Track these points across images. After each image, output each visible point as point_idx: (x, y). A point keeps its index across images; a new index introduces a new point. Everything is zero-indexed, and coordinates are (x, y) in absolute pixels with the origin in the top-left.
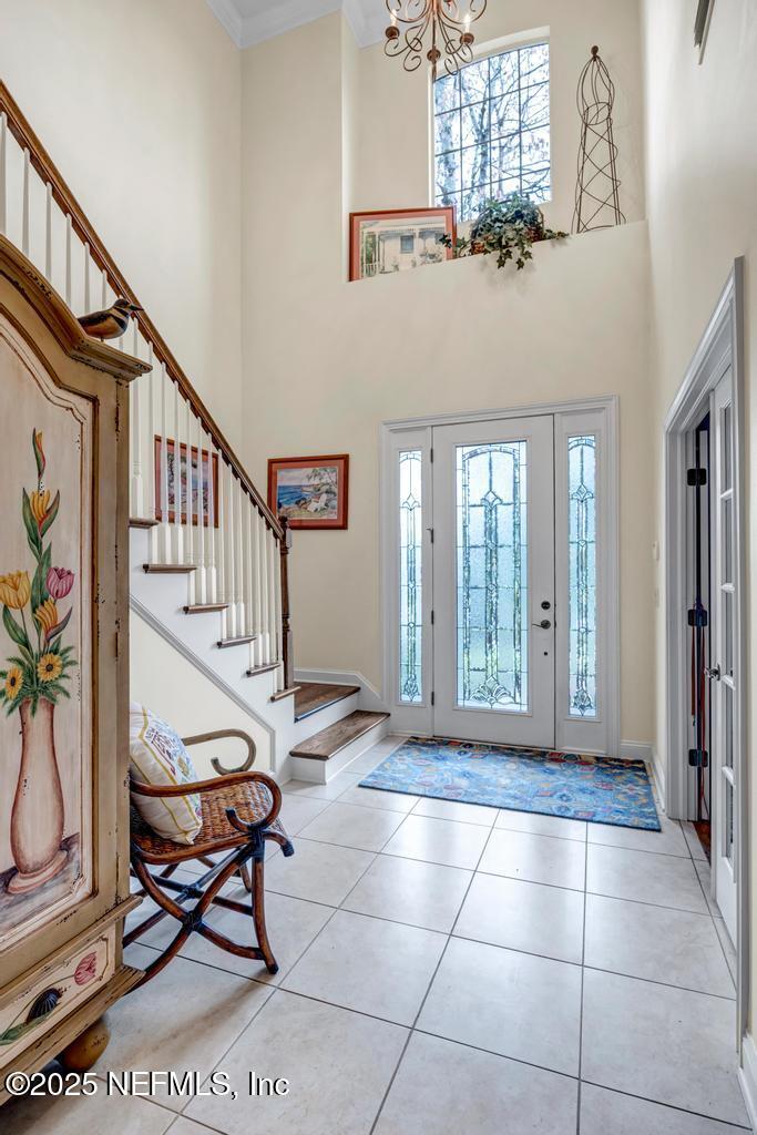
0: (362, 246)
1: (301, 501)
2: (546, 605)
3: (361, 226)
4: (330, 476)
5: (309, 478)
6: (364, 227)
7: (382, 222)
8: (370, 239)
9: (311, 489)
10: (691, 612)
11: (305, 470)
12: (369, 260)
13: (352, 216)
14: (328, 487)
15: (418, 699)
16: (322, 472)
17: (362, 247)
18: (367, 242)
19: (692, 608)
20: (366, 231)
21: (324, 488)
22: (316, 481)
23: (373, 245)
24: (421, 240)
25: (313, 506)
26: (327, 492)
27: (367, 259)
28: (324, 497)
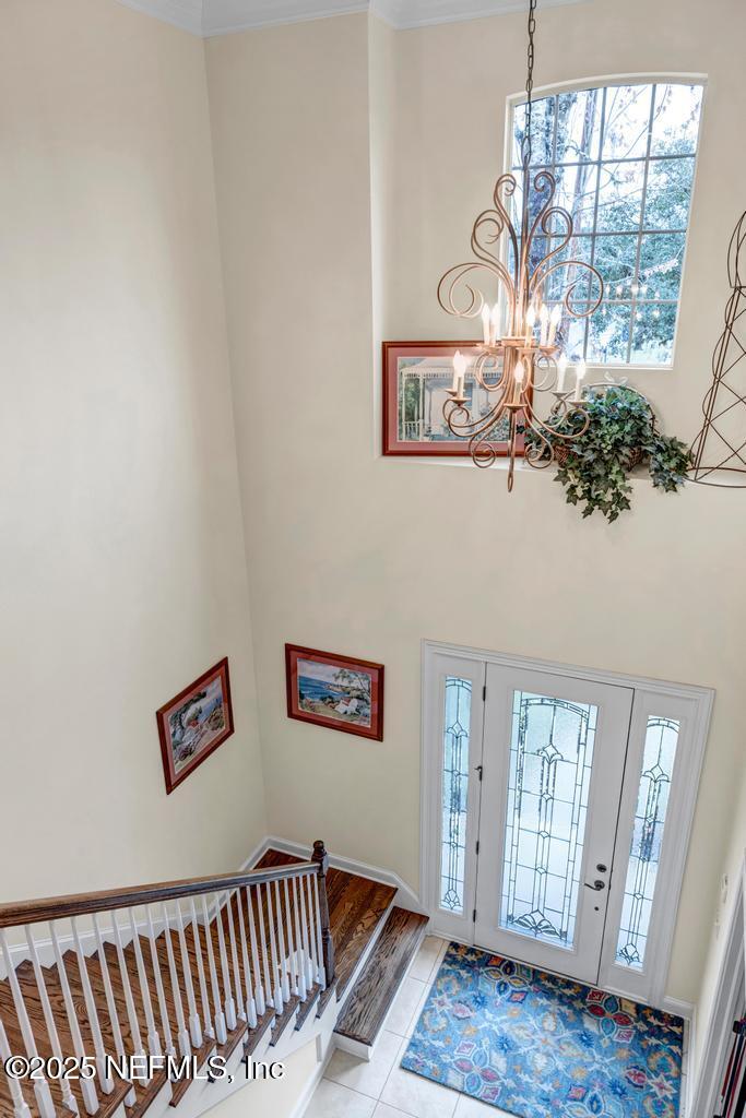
0: (401, 394)
1: (330, 700)
2: (602, 868)
3: (399, 363)
4: (360, 682)
5: (337, 678)
6: (404, 366)
7: (429, 360)
8: (412, 385)
9: (340, 690)
10: (736, 1023)
11: (332, 667)
12: (410, 416)
13: (386, 346)
14: (359, 693)
15: (459, 910)
16: (353, 676)
17: (401, 396)
18: (407, 389)
19: (739, 1020)
20: (406, 371)
21: (355, 693)
22: (345, 683)
23: (416, 395)
24: (482, 391)
25: (341, 708)
26: (358, 698)
27: (407, 414)
28: (355, 702)
